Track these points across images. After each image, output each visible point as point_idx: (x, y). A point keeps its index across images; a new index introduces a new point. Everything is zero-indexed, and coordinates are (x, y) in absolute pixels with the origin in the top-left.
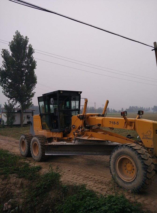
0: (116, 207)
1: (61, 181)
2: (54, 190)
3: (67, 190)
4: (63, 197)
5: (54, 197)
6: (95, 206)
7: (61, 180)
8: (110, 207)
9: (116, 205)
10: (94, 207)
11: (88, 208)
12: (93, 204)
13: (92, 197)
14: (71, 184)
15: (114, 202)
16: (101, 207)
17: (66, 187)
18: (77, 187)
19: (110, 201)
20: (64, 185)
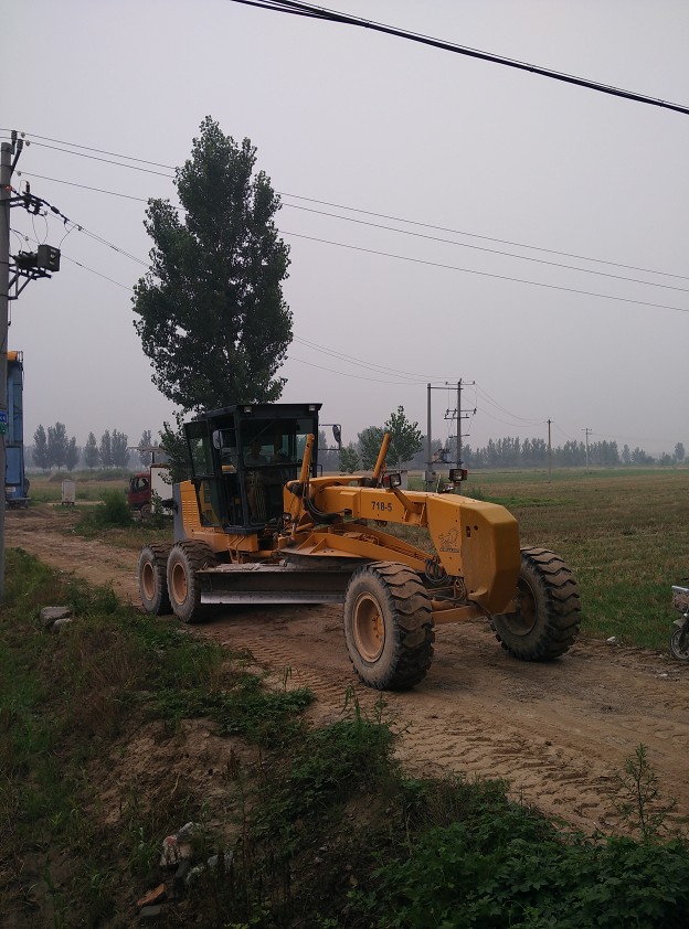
0: (645, 892)
1: (398, 762)
2: (369, 798)
3: (423, 799)
4: (404, 829)
5: (366, 827)
6: (547, 879)
7: (396, 755)
8: (617, 889)
9: (646, 883)
10: (544, 883)
11: (515, 889)
12: (537, 870)
13: (535, 840)
14: (440, 775)
15: (637, 869)
16: (575, 885)
17: (420, 788)
18: (467, 792)
19: (616, 865)
20: (412, 779)
